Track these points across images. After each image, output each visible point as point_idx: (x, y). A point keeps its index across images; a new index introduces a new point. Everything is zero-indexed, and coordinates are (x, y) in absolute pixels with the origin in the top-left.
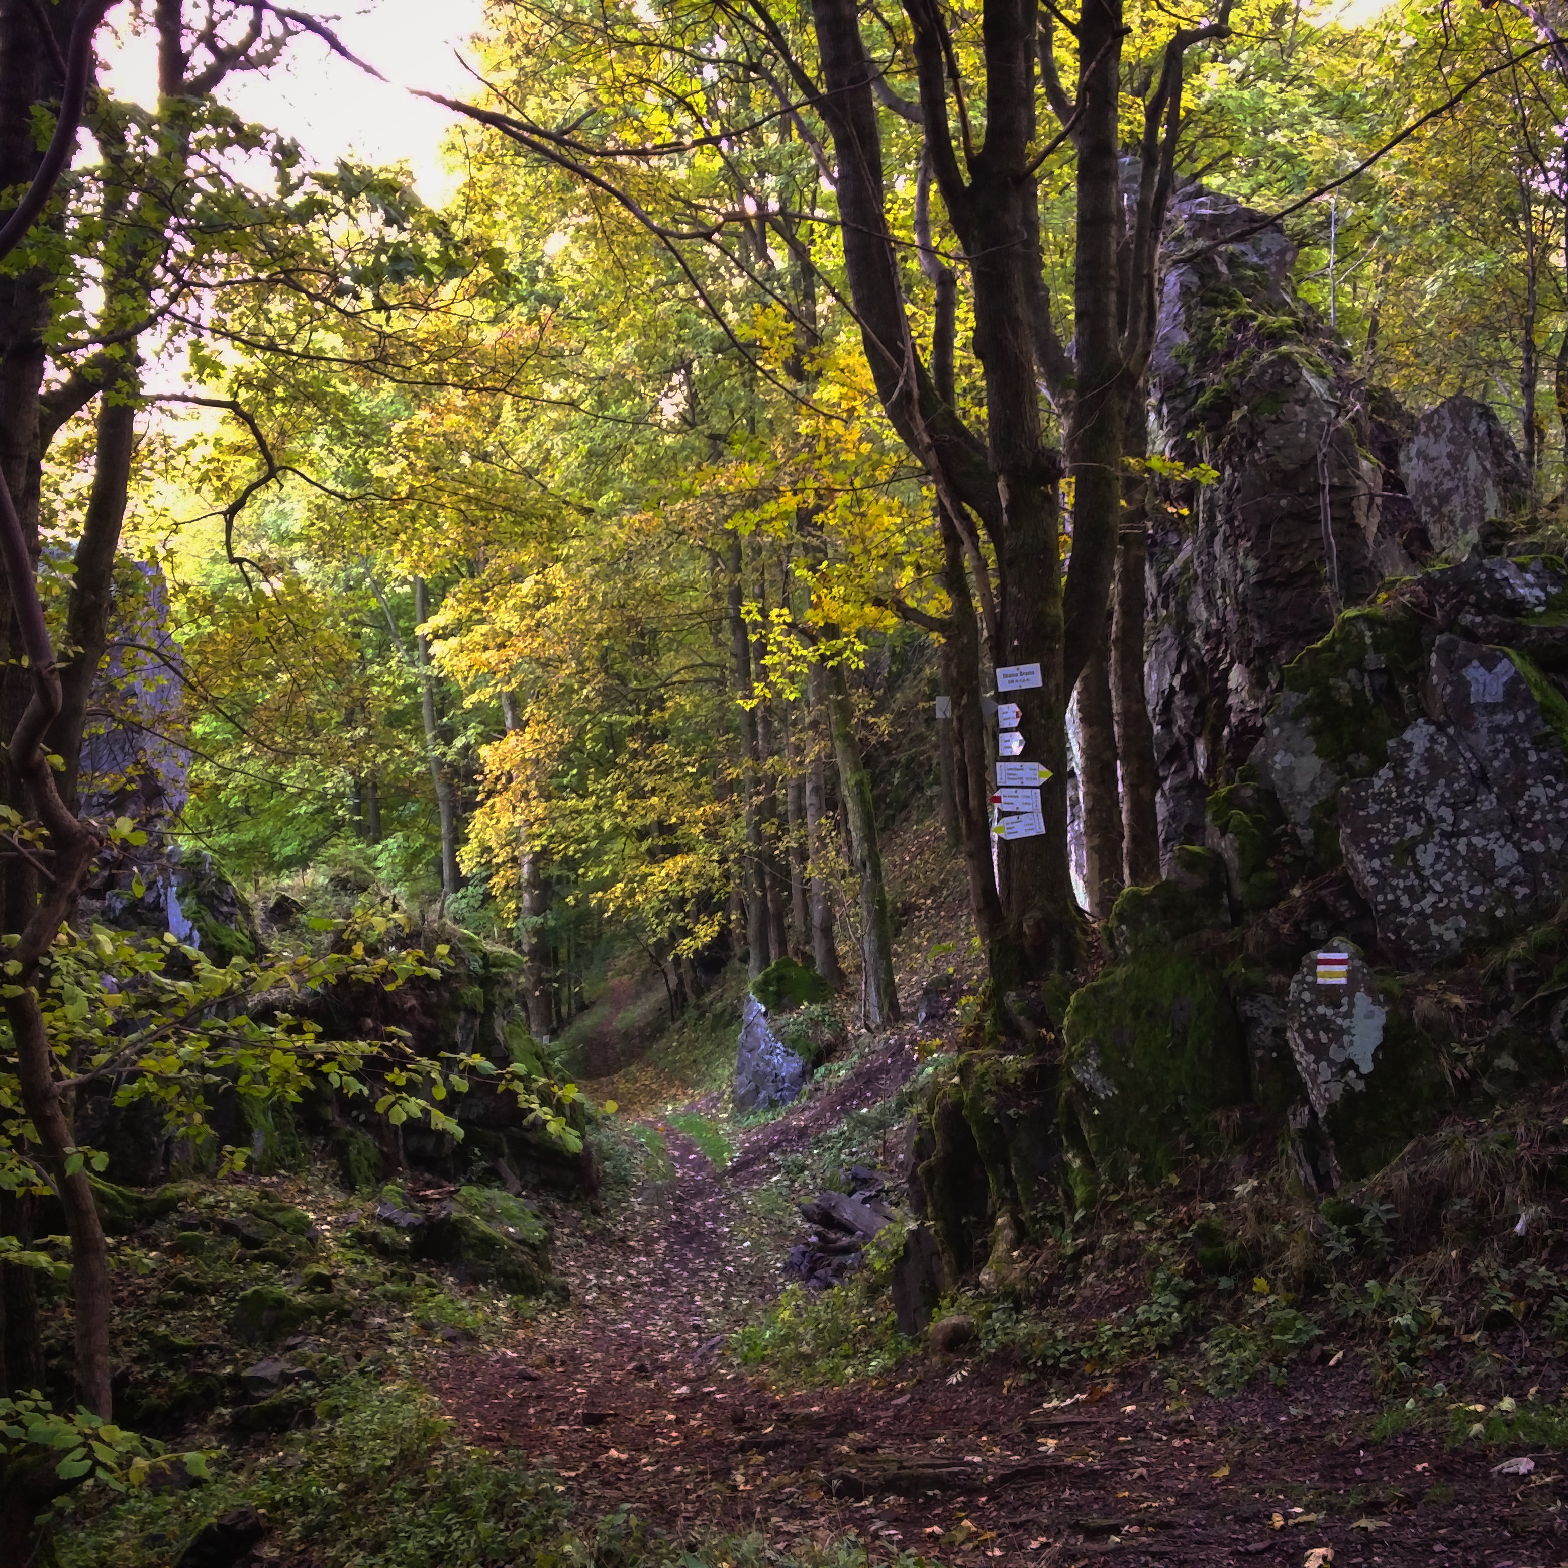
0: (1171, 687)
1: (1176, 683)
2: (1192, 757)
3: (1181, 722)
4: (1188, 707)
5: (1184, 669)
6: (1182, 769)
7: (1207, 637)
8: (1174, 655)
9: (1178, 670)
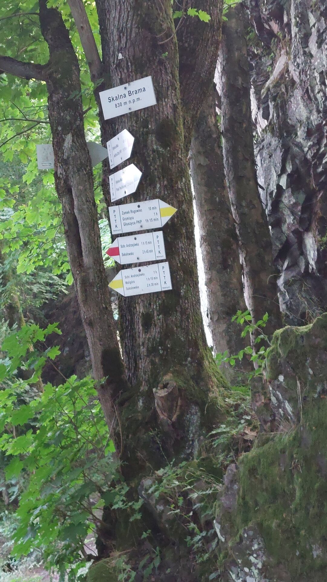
0: (279, 187)
1: (283, 182)
2: (303, 252)
3: (290, 220)
4: (296, 204)
5: (289, 169)
6: (294, 265)
7: (309, 134)
8: (278, 155)
9: (283, 170)
